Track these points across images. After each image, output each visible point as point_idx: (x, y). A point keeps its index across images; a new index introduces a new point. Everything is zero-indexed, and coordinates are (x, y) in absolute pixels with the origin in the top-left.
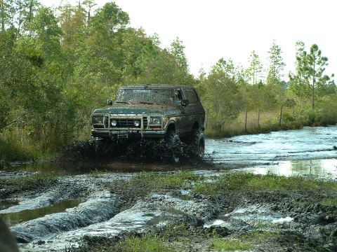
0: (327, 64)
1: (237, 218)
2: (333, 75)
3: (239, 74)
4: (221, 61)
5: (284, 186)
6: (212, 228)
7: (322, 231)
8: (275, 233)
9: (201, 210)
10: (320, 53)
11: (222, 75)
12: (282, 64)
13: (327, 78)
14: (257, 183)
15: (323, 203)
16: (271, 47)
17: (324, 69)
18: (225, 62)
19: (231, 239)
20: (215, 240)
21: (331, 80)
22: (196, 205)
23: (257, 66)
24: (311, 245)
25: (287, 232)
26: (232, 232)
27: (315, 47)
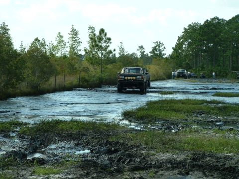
0: (110, 43)
1: (51, 151)
2: (114, 50)
3: (50, 49)
4: (37, 39)
5: (83, 128)
6: (34, 159)
7: (110, 159)
8: (78, 161)
9: (25, 146)
10: (106, 35)
11: (37, 50)
12: (79, 42)
13: (111, 52)
14: (64, 126)
15: (110, 139)
16: (71, 30)
17: (109, 46)
18: (39, 40)
19: (47, 166)
20: (36, 168)
21: (114, 53)
22: (21, 143)
23: (62, 44)
24: (102, 169)
25: (86, 160)
26: (48, 162)
27: (102, 31)
